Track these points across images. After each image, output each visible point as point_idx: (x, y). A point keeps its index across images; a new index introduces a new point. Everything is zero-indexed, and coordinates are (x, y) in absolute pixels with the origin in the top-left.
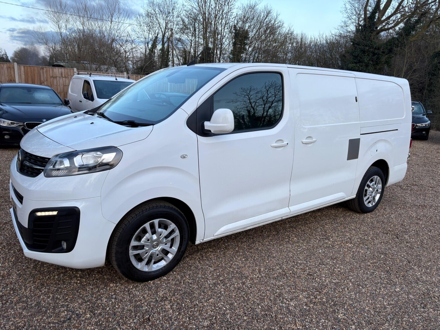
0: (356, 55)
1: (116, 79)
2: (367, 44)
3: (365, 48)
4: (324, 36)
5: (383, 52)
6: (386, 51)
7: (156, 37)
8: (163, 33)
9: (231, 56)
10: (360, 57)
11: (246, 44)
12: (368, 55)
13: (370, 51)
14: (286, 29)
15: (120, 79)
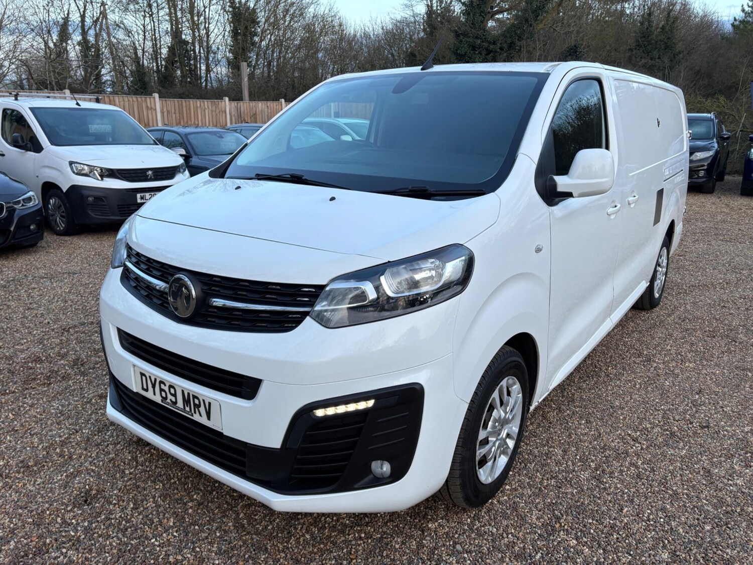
0: (463, 53)
1: (78, 104)
2: (478, 34)
3: (476, 40)
4: (379, 21)
5: (501, 49)
6: (505, 46)
7: (66, 20)
8: (82, 10)
9: (230, 55)
10: (469, 57)
11: (256, 34)
12: (480, 53)
13: (482, 47)
14: (326, 8)
15: (85, 105)
